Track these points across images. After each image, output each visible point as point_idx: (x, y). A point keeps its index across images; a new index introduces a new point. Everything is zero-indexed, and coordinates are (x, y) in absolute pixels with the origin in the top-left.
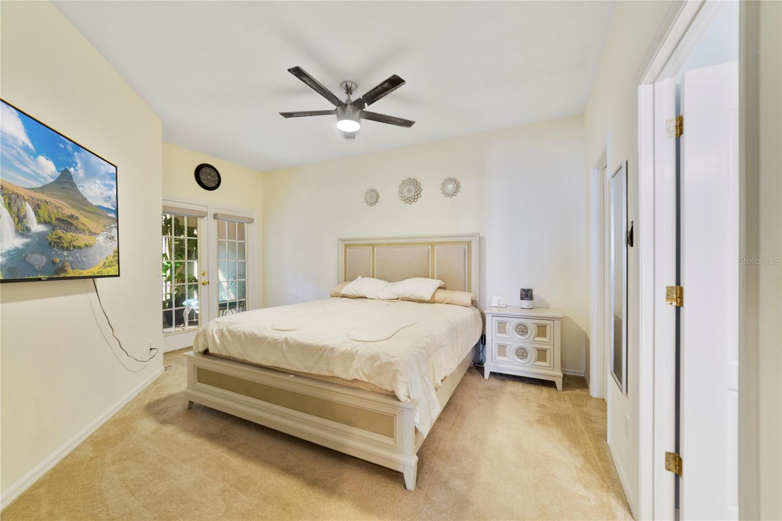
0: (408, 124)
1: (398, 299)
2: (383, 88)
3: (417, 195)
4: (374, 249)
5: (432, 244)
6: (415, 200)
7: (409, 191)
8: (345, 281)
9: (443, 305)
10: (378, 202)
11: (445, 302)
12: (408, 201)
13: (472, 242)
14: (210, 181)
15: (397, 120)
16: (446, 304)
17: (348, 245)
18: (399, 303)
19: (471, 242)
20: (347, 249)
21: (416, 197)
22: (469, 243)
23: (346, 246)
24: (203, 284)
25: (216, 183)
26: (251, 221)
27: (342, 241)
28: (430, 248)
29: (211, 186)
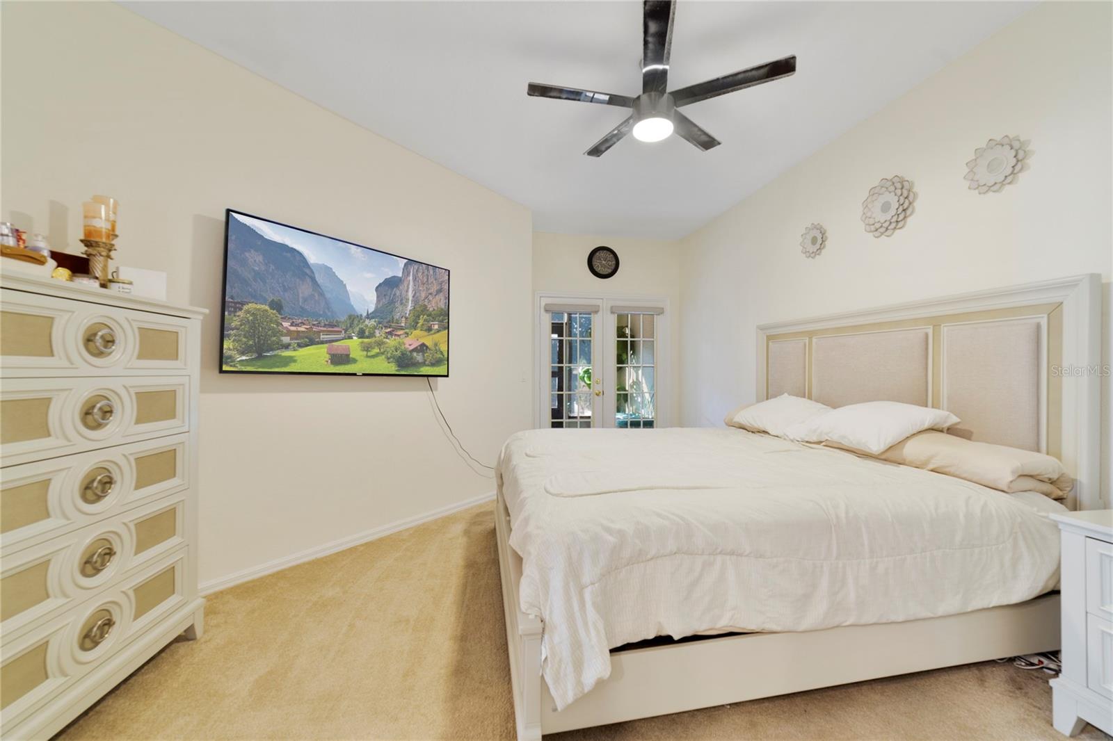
0: (783, 67)
1: (819, 443)
2: (654, 35)
3: (904, 210)
4: (812, 340)
5: (936, 322)
6: (900, 224)
7: (885, 207)
8: (767, 399)
9: (924, 473)
10: (824, 247)
11: (931, 467)
12: (882, 230)
13: (1065, 307)
14: (605, 267)
15: (750, 74)
16: (932, 471)
17: (772, 336)
18: (822, 451)
19: (1062, 303)
20: (770, 344)
21: (901, 217)
22: (1055, 311)
23: (770, 338)
24: (597, 395)
25: (613, 267)
26: (661, 311)
27: (761, 330)
28: (930, 332)
29: (607, 273)
